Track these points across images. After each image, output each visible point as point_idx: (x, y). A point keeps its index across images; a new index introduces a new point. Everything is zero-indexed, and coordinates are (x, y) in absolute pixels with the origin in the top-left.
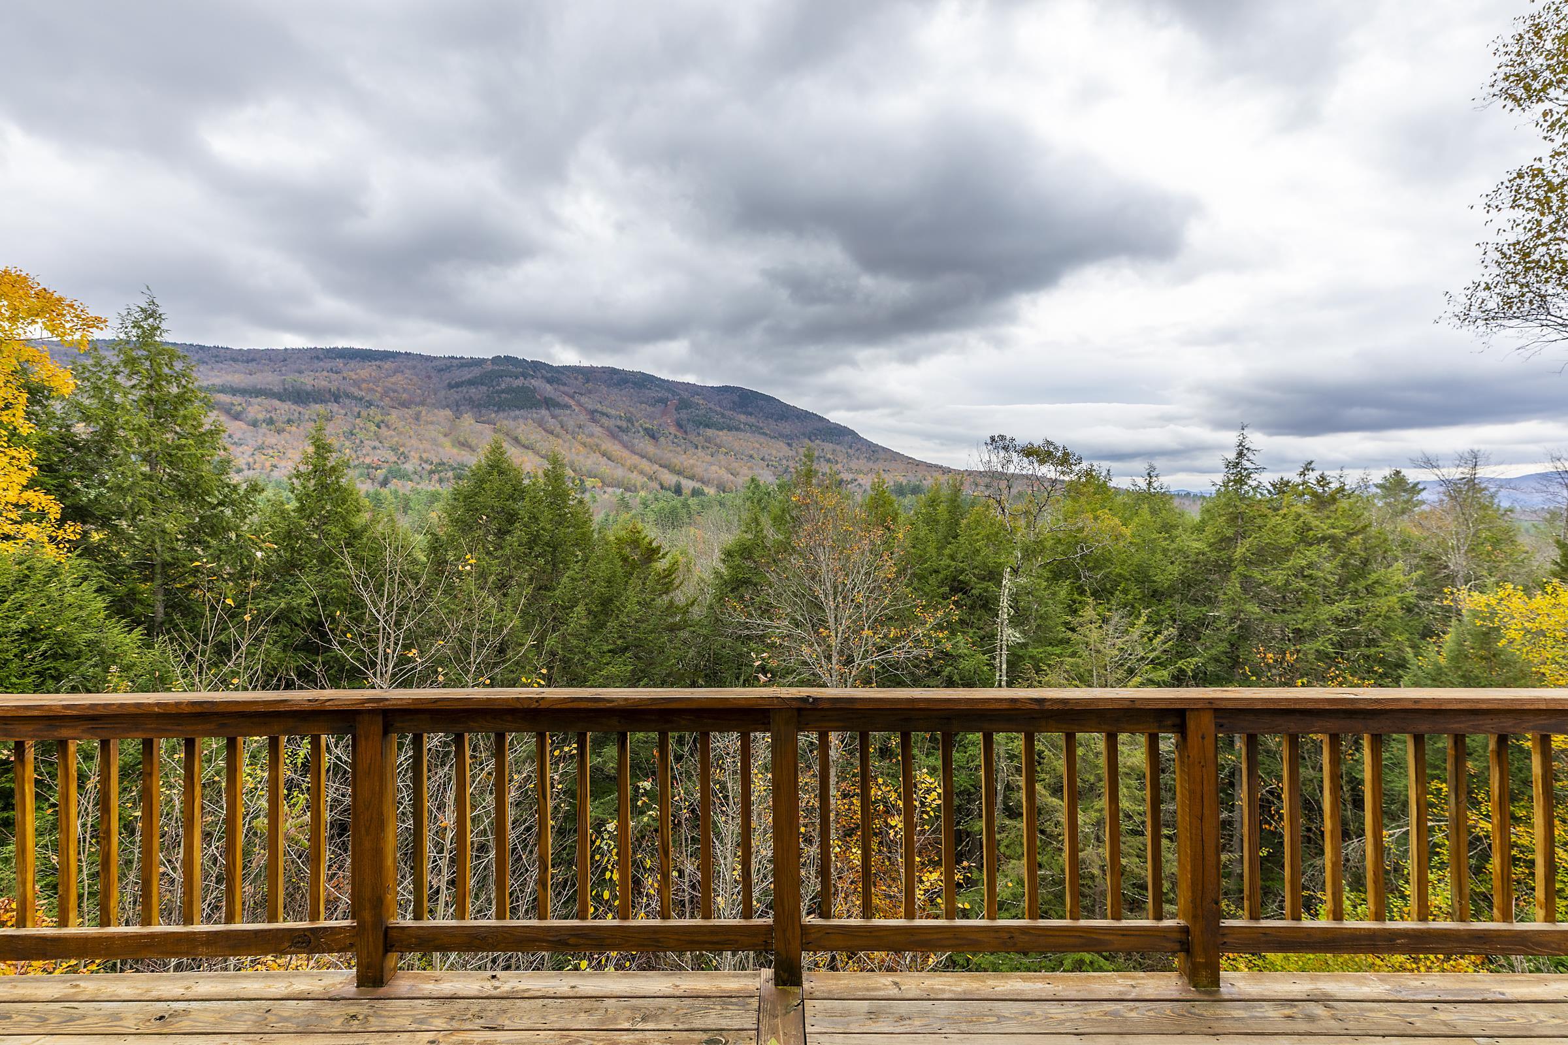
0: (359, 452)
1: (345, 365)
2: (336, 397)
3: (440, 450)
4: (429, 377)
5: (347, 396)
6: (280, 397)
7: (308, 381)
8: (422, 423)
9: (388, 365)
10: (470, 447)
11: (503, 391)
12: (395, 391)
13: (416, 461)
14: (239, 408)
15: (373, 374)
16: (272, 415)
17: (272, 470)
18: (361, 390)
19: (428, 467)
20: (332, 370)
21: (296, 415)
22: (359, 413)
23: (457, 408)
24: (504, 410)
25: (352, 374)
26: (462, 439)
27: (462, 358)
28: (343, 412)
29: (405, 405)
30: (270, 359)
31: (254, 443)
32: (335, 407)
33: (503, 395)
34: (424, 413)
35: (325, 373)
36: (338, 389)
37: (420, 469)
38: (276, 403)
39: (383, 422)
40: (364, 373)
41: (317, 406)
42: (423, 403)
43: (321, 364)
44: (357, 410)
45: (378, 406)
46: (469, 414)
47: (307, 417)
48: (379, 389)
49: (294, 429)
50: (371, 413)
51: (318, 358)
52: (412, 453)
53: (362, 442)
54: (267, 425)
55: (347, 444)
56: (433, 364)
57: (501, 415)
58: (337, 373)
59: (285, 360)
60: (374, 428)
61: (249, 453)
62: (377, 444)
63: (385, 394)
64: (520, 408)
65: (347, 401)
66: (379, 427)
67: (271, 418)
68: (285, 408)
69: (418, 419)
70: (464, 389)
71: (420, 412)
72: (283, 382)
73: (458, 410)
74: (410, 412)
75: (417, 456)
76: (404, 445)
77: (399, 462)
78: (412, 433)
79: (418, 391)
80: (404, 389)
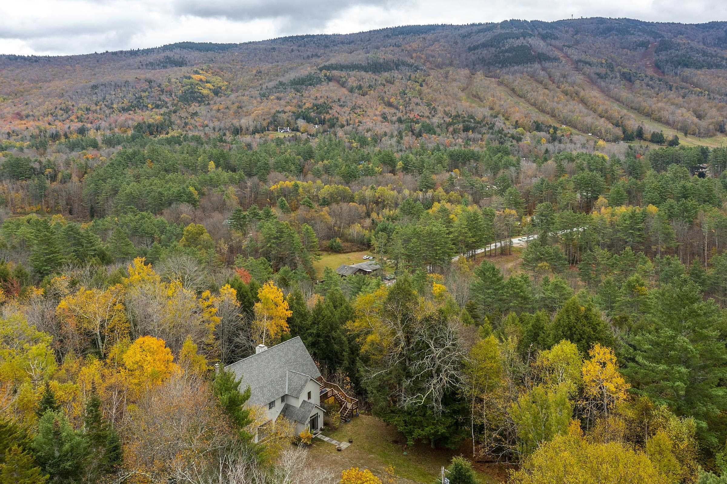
0: (408, 108)
1: (404, 39)
2: (397, 65)
3: (458, 103)
4: (456, 43)
5: (404, 64)
6: (365, 69)
7: (382, 56)
8: (449, 80)
9: (430, 36)
10: (479, 98)
11: (506, 51)
12: (433, 57)
13: (440, 115)
14: (344, 79)
15: (420, 45)
16: (361, 83)
17: (359, 126)
18: (412, 58)
19: (448, 120)
20: (395, 44)
21: (374, 81)
22: (410, 77)
23: (473, 67)
24: (507, 66)
25: (407, 46)
26: (474, 93)
27: (480, 24)
28: (400, 76)
29: (439, 66)
30: (361, 40)
31: (351, 104)
32: (396, 74)
33: (506, 54)
34: (451, 72)
35: (391, 48)
36: (398, 60)
37: (442, 121)
38: (363, 73)
39: (424, 81)
40: (414, 45)
41: (386, 74)
42: (451, 64)
43: (390, 41)
44: (409, 74)
45: (422, 70)
46: (481, 71)
47: (379, 82)
48: (423, 56)
49: (372, 92)
50: (417, 76)
51: (388, 36)
52: (440, 108)
53: (410, 100)
54: (358, 90)
55: (401, 101)
56: (460, 32)
57: (504, 70)
58: (399, 46)
59: (370, 40)
60: (418, 88)
61: (348, 112)
62: (418, 101)
63: (427, 60)
64: (518, 63)
65: (403, 68)
66: (421, 86)
67: (360, 85)
68: (368, 76)
69: (446, 77)
70: (479, 51)
71: (448, 72)
72: (367, 59)
73: (474, 68)
74: (442, 71)
75: (442, 110)
76: (435, 100)
77: (430, 116)
78: (441, 90)
79: (448, 55)
80: (439, 54)
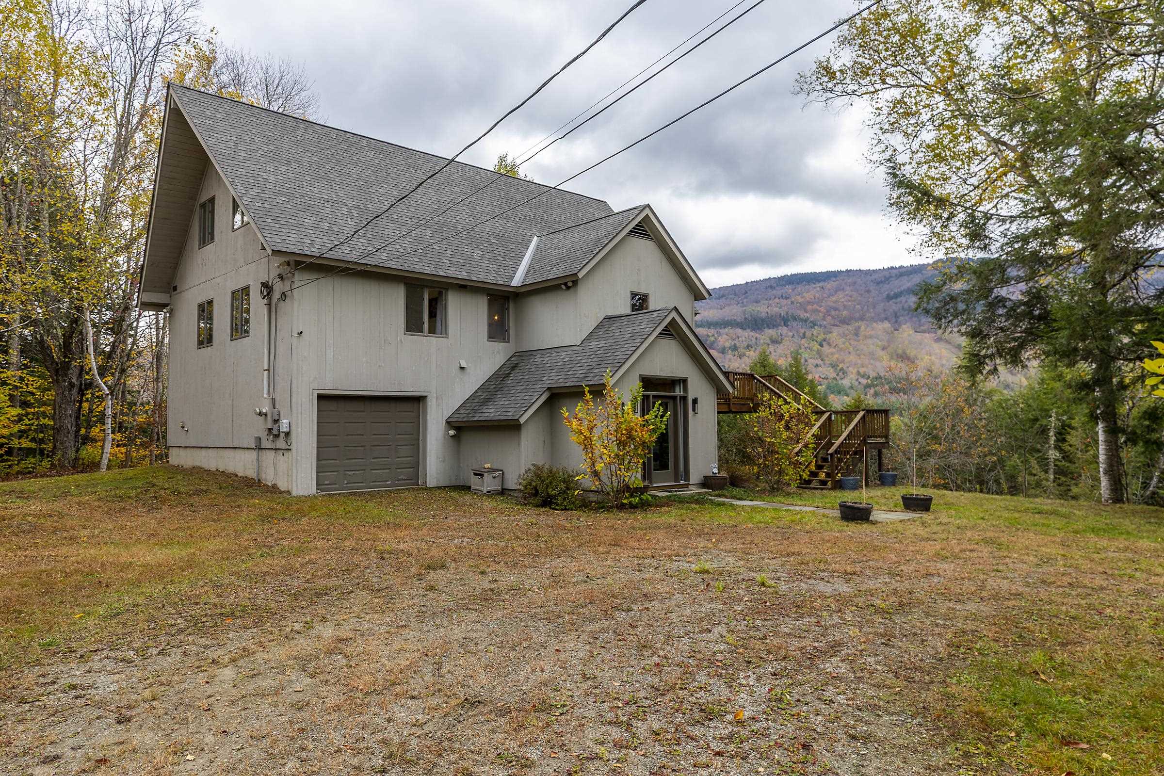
1: (793, 290)
2: (785, 321)
3: (878, 363)
4: (868, 291)
5: (795, 319)
6: (741, 326)
7: (762, 310)
8: (861, 338)
9: (830, 285)
10: (908, 358)
12: (836, 309)
13: (853, 376)
14: (712, 339)
15: (817, 295)
16: (736, 342)
18: (806, 312)
19: (864, 381)
20: (782, 296)
21: (754, 340)
22: (804, 334)
23: (895, 319)
25: (798, 297)
26: (900, 352)
27: (901, 267)
28: (790, 334)
29: (845, 322)
30: (735, 294)
32: (784, 330)
34: (863, 328)
35: (777, 300)
36: (787, 313)
37: (857, 383)
38: (739, 331)
39: (825, 340)
40: (809, 296)
41: (770, 331)
42: (862, 319)
43: (774, 292)
44: (802, 331)
45: (821, 326)
46: (908, 324)
47: (762, 341)
48: (822, 309)
49: (752, 352)
50: (815, 333)
51: (771, 287)
52: (850, 369)
53: (806, 361)
54: (733, 350)
56: (873, 277)
58: (786, 298)
59: (746, 293)
60: (816, 347)
62: (819, 362)
63: (828, 313)
65: (795, 324)
66: (821, 345)
67: (735, 345)
68: (745, 334)
69: (857, 335)
70: (903, 299)
71: (859, 327)
72: (744, 312)
73: (896, 322)
74: (850, 328)
75: (855, 371)
76: (843, 361)
77: (838, 378)
78: (851, 349)
79: (858, 307)
80: (845, 306)
